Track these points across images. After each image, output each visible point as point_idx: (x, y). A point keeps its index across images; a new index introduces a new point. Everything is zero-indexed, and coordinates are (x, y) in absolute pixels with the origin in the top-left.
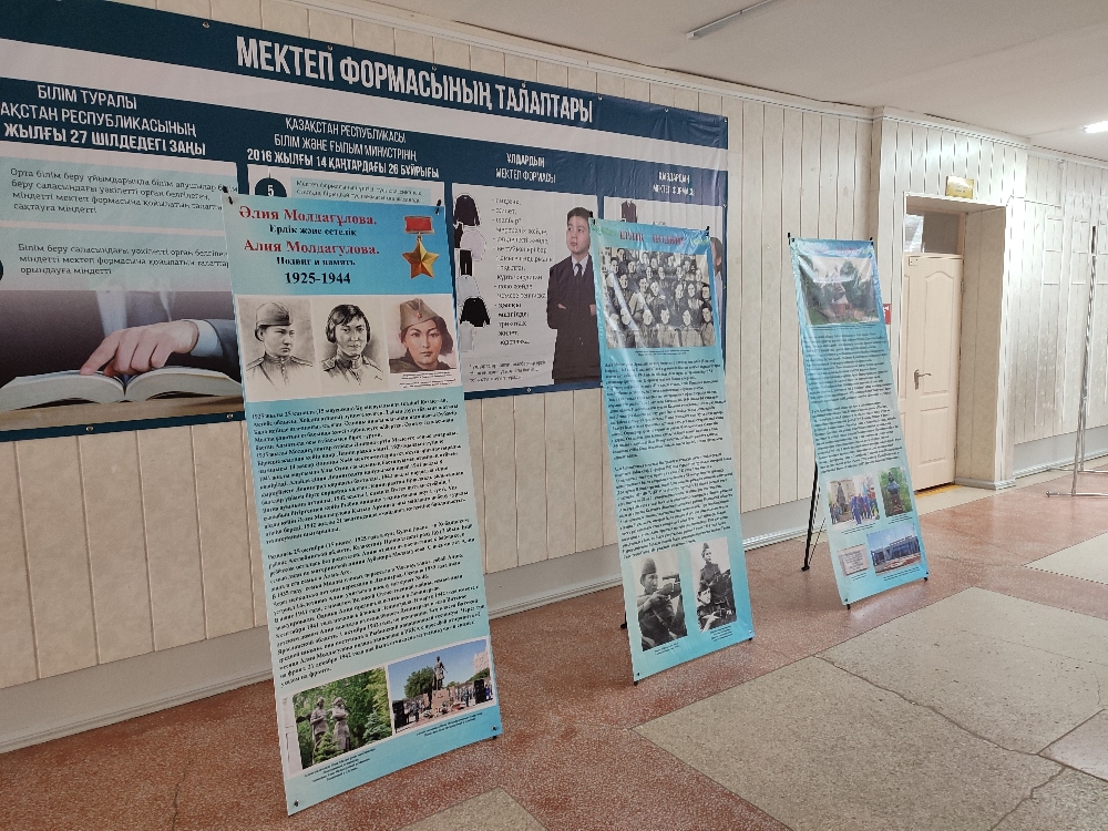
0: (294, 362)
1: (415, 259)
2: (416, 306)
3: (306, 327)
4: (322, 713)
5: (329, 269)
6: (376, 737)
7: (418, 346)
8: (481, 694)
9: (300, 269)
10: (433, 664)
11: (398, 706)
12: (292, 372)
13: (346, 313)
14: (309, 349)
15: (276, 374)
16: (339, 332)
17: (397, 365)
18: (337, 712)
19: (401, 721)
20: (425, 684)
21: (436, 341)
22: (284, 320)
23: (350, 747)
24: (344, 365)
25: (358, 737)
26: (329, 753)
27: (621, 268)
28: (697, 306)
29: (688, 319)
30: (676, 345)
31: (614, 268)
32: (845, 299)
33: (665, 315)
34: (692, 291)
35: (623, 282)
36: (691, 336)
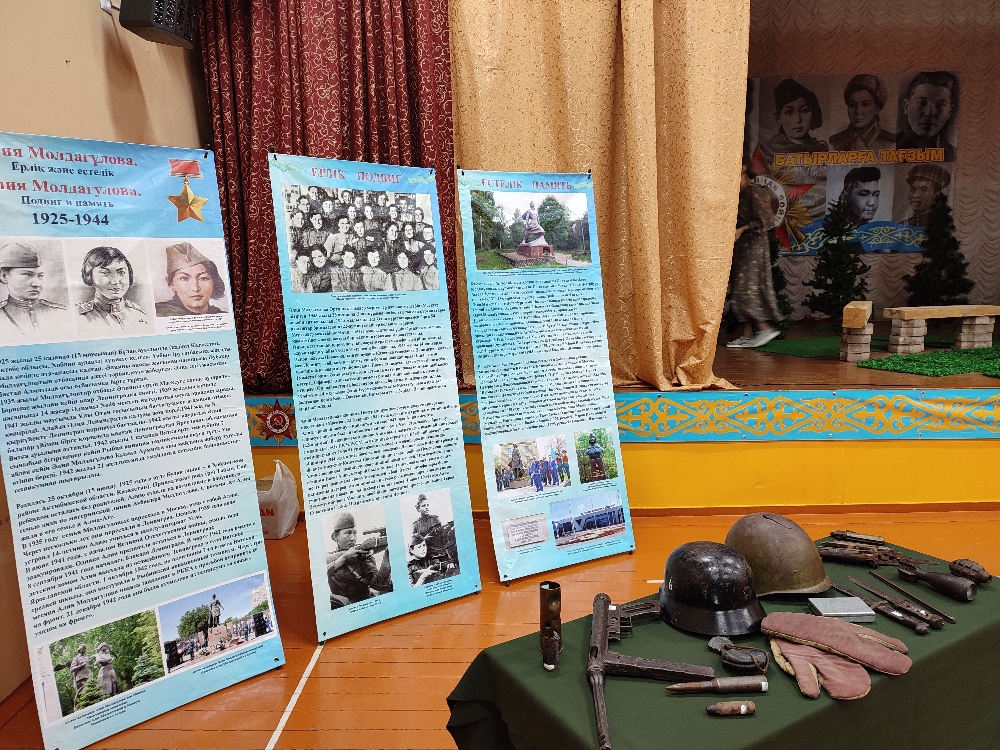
0: (44, 305)
1: (182, 204)
2: (184, 249)
3: (59, 269)
4: (84, 660)
5: (83, 210)
6: (147, 678)
7: (187, 290)
8: (261, 627)
9: (48, 209)
10: (208, 601)
11: (171, 647)
12: (42, 316)
13: (104, 256)
14: (61, 291)
15: (22, 317)
16: (98, 276)
17: (162, 309)
18: (100, 657)
19: (175, 660)
20: (201, 622)
21: (207, 285)
22: (30, 262)
23: (117, 690)
24: (105, 308)
25: (126, 679)
26: (93, 699)
27: (313, 210)
28: (415, 247)
29: (403, 260)
30: (389, 288)
31: (304, 208)
32: (542, 242)
33: (373, 257)
34: (409, 232)
35: (316, 222)
36: (407, 278)
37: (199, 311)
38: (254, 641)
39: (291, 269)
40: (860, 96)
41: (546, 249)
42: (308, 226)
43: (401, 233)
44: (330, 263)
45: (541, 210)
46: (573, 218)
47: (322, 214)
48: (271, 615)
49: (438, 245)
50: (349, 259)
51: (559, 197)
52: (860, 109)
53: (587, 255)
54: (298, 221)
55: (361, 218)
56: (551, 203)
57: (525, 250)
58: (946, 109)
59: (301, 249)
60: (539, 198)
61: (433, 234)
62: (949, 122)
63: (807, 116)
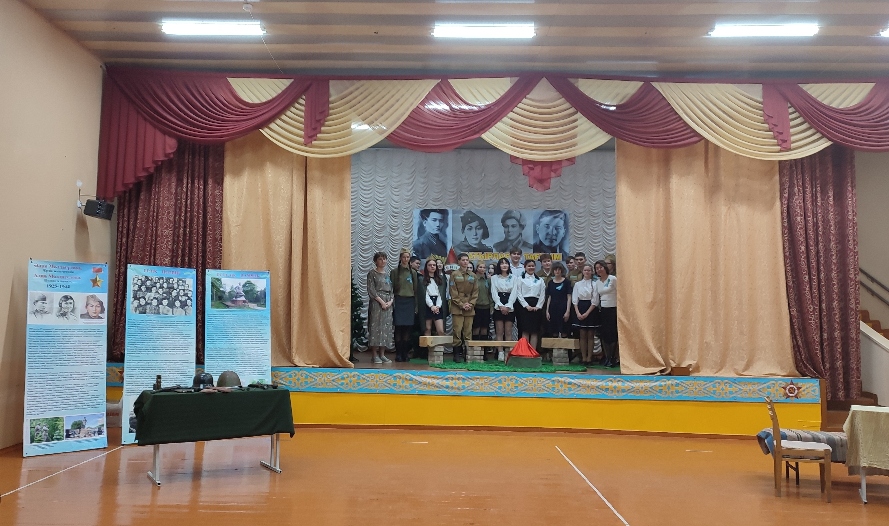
0: (46, 313)
1: (95, 282)
2: (92, 297)
3: (52, 302)
4: (39, 427)
5: (62, 284)
6: (58, 439)
7: (91, 310)
8: (100, 432)
9: (51, 283)
10: (82, 419)
11: (67, 431)
12: (45, 316)
13: (66, 298)
14: (51, 309)
15: (39, 315)
16: (64, 305)
17: (82, 316)
18: (45, 428)
19: (68, 436)
20: (78, 425)
21: (99, 309)
22: (44, 299)
23: (47, 440)
24: (64, 315)
25: (50, 438)
26: (40, 441)
27: (143, 283)
28: (184, 299)
29: (178, 304)
30: (170, 314)
31: (139, 283)
32: (243, 298)
33: (165, 302)
34: (182, 293)
35: (143, 288)
36: (179, 311)
37: (95, 317)
38: (97, 437)
39: (131, 304)
40: (510, 222)
41: (244, 302)
42: (140, 289)
43: (178, 293)
44: (147, 303)
45: (244, 286)
46: (259, 289)
47: (146, 285)
48: (105, 429)
49: (194, 299)
50: (155, 302)
51: (253, 281)
52: (511, 229)
53: (264, 305)
54: (136, 288)
55: (162, 287)
56: (249, 283)
57: (234, 302)
58: (562, 232)
59: (135, 298)
60: (243, 281)
61: (192, 294)
62: (563, 239)
63: (480, 232)
